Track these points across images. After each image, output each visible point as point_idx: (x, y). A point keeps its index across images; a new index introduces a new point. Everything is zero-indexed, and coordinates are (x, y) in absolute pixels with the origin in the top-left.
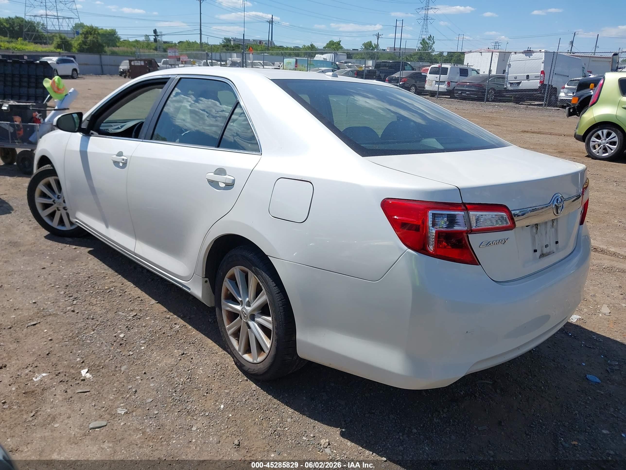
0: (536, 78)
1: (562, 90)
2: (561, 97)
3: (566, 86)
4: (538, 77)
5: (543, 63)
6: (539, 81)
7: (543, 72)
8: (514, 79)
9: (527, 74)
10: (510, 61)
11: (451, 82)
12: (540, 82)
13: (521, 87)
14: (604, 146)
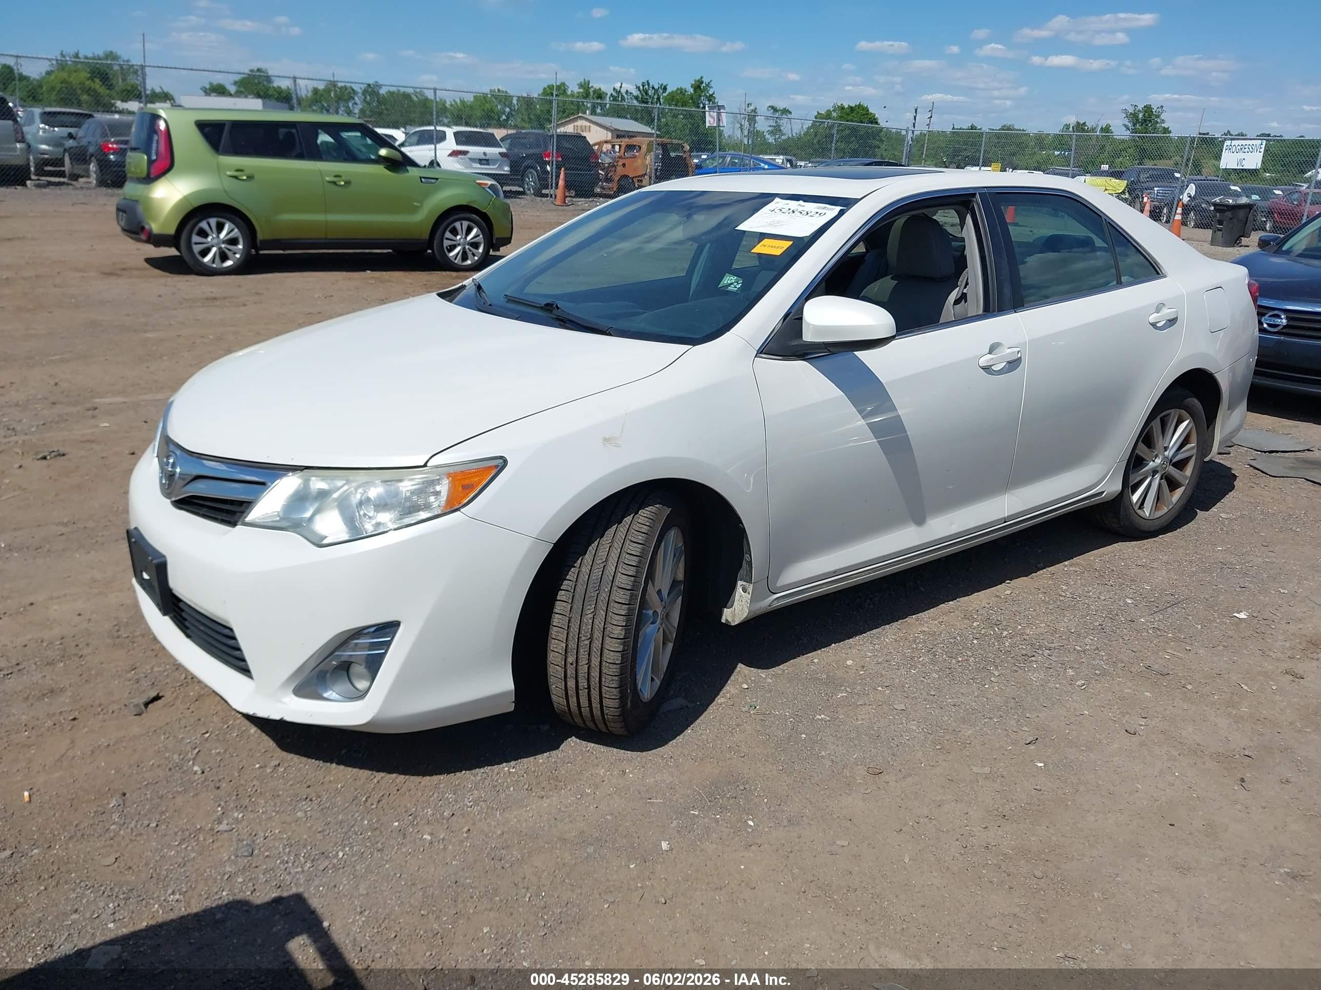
14: (220, 248)
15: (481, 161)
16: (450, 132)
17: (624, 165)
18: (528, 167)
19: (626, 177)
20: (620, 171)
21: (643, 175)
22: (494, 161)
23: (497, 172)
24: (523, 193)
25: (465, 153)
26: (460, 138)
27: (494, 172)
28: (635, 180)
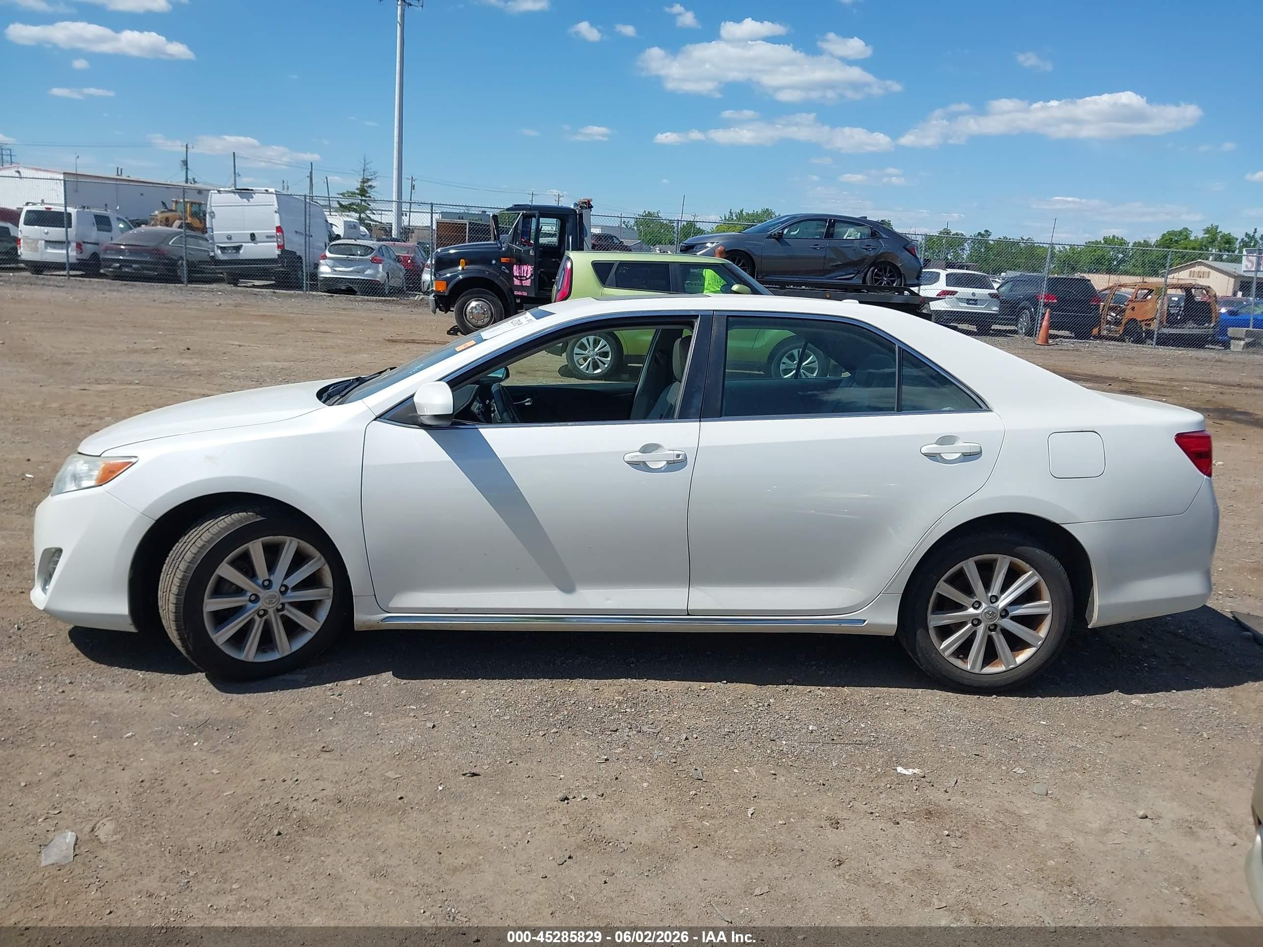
0: (269, 240)
1: (322, 261)
2: (323, 273)
3: (328, 254)
4: (273, 237)
5: (276, 212)
6: (276, 244)
7: (279, 229)
8: (228, 241)
9: (251, 232)
10: (211, 206)
11: (84, 242)
12: (279, 247)
13: (243, 254)
14: (594, 359)
15: (968, 301)
16: (943, 274)
17: (1133, 309)
18: (1024, 308)
19: (1135, 320)
20: (1129, 314)
21: (1152, 319)
22: (983, 301)
23: (985, 311)
24: (1015, 332)
25: (953, 293)
26: (952, 280)
27: (982, 311)
28: (1143, 324)
